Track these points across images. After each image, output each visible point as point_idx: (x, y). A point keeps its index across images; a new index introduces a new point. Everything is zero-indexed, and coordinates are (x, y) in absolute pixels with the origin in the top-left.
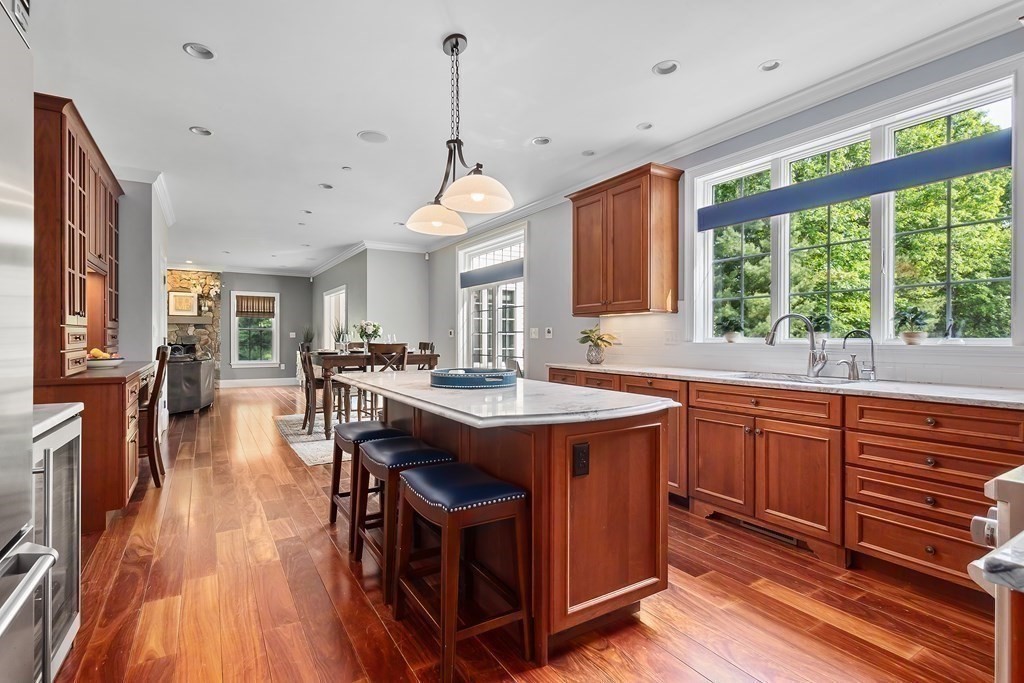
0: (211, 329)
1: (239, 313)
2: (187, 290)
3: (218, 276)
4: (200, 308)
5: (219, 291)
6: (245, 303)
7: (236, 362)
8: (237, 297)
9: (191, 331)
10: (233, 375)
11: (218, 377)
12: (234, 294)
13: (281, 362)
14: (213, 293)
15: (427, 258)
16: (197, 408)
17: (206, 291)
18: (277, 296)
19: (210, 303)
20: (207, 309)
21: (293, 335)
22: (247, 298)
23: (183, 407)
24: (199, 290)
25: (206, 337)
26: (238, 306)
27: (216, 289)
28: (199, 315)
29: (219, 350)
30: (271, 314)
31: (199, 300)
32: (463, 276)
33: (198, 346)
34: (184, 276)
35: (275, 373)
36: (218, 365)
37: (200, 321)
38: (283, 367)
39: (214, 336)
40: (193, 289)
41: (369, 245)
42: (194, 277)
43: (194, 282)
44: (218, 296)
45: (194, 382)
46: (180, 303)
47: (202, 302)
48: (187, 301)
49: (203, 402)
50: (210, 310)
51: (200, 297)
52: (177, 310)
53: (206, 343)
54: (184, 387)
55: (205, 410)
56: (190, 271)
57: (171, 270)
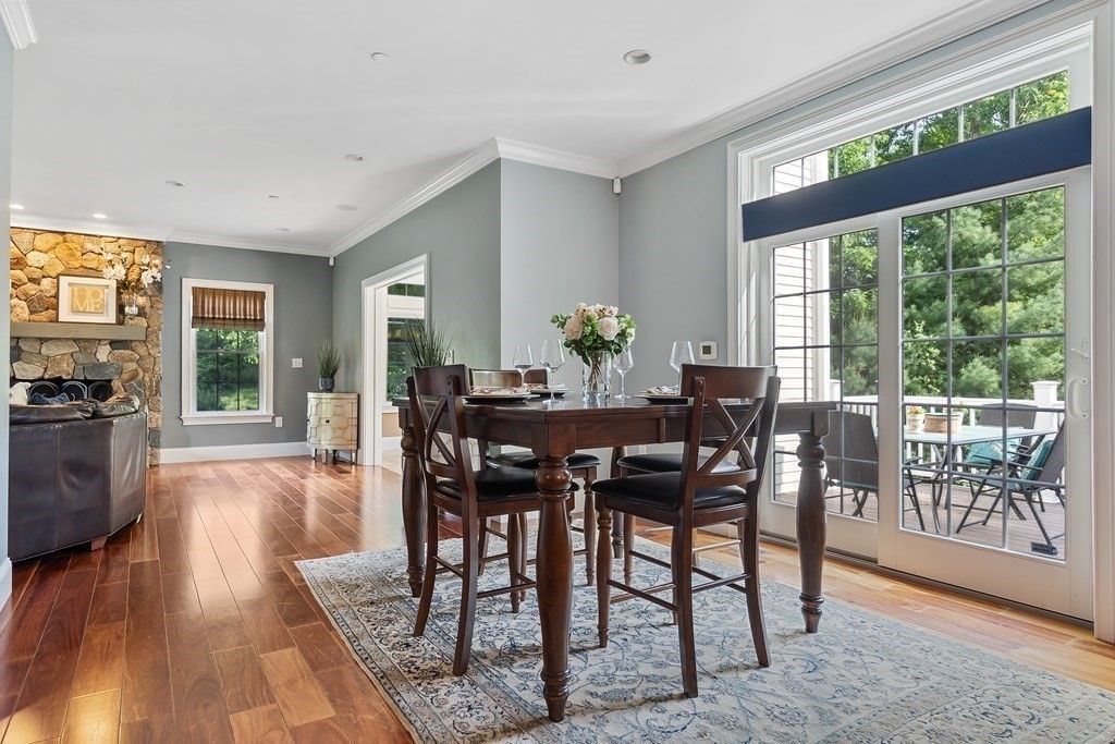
0: (142, 350)
1: (198, 320)
2: (96, 273)
3: (157, 247)
4: (121, 309)
5: (159, 276)
6: (208, 303)
7: (191, 414)
8: (195, 290)
9: (103, 354)
10: (186, 438)
11: (156, 445)
12: (189, 284)
13: (277, 413)
14: (147, 279)
15: (617, 189)
16: (98, 536)
17: (133, 276)
18: (269, 289)
19: (141, 300)
20: (135, 310)
21: (297, 363)
22: (214, 292)
23: (59, 538)
24: (120, 271)
25: (133, 366)
26: (195, 307)
27: (154, 272)
28: (120, 322)
29: (158, 391)
30: (259, 323)
31: (119, 294)
32: (749, 211)
33: (116, 384)
34: (89, 246)
35: (263, 433)
36: (156, 420)
37: (121, 334)
38: (279, 422)
39: (148, 363)
40: (108, 272)
41: (507, 150)
42: (110, 247)
43: (110, 257)
44: (158, 286)
45: (94, 470)
46: (82, 298)
47: (125, 297)
48: (95, 294)
49: (116, 520)
50: (142, 313)
51: (123, 286)
52: (75, 311)
53: (133, 377)
54: (65, 488)
55: (123, 536)
56: (101, 237)
57: (64, 233)
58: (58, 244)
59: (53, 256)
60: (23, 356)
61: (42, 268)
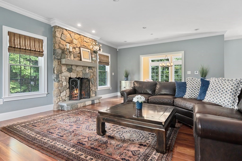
1: (100, 62)
2: (86, 47)
3: (96, 42)
8: (99, 54)
9: (87, 71)
10: (98, 93)
13: (111, 86)
20: (95, 59)
21: (113, 74)
22: (102, 55)
26: (99, 59)
30: (108, 64)
38: (111, 88)
39: (95, 73)
46: (85, 54)
48: (87, 54)
56: (87, 37)
57: (80, 35)
58: (79, 38)
59: (78, 41)
60: (73, 71)
61: (76, 45)
